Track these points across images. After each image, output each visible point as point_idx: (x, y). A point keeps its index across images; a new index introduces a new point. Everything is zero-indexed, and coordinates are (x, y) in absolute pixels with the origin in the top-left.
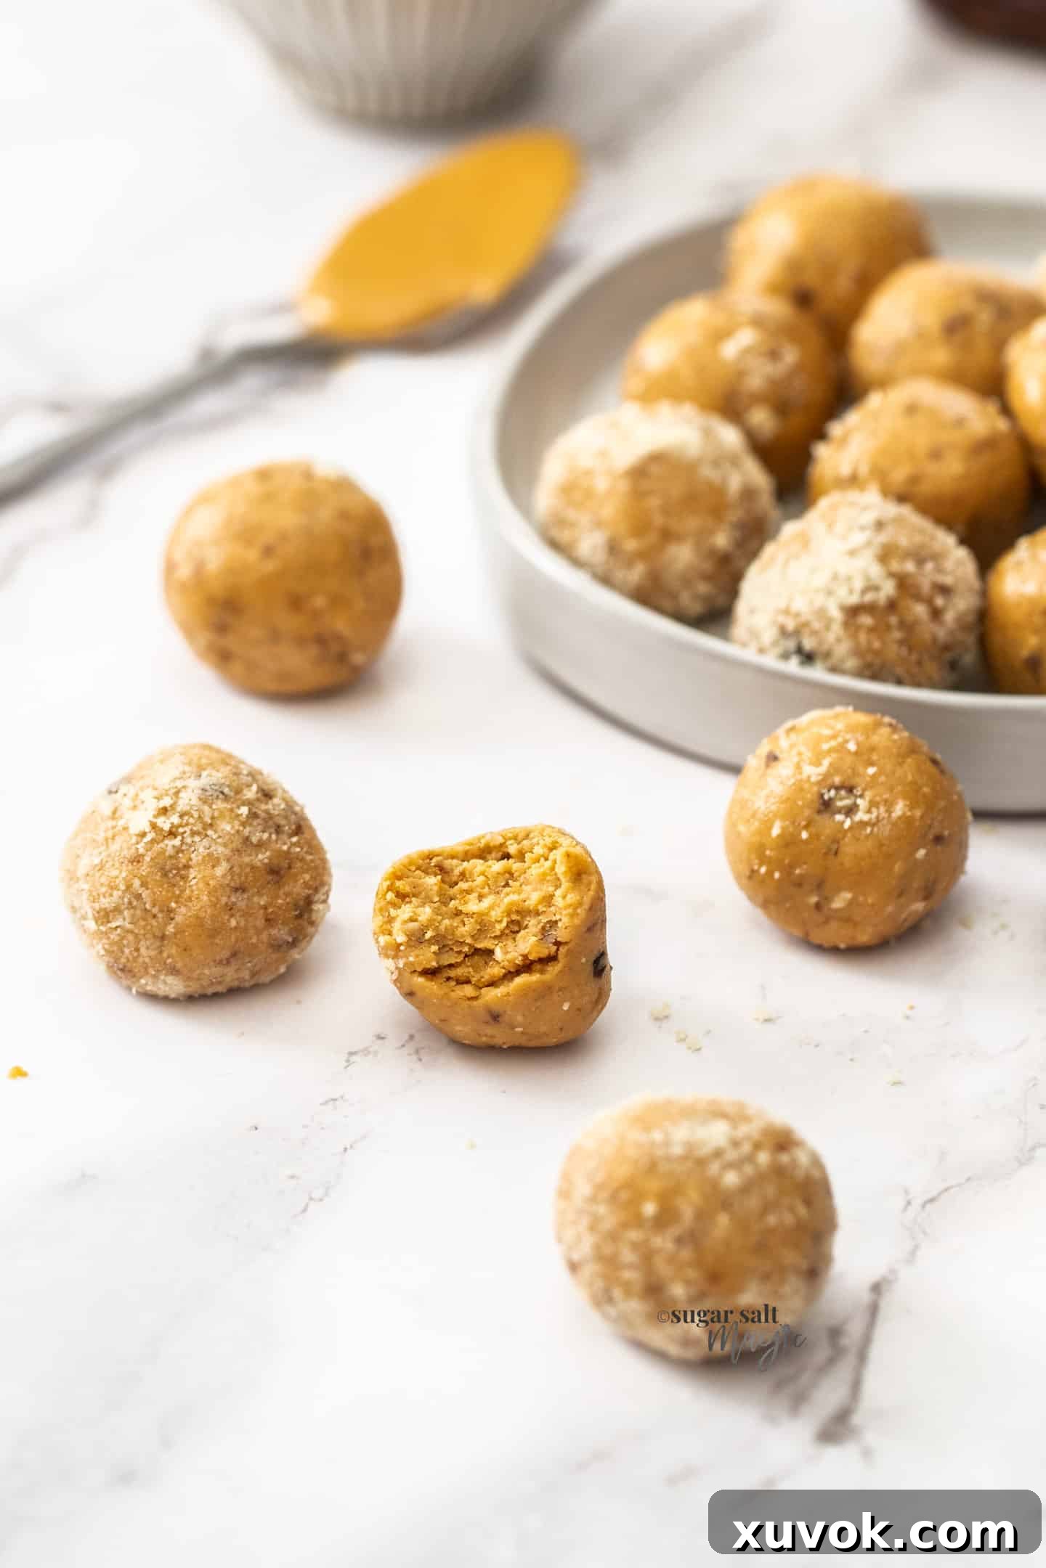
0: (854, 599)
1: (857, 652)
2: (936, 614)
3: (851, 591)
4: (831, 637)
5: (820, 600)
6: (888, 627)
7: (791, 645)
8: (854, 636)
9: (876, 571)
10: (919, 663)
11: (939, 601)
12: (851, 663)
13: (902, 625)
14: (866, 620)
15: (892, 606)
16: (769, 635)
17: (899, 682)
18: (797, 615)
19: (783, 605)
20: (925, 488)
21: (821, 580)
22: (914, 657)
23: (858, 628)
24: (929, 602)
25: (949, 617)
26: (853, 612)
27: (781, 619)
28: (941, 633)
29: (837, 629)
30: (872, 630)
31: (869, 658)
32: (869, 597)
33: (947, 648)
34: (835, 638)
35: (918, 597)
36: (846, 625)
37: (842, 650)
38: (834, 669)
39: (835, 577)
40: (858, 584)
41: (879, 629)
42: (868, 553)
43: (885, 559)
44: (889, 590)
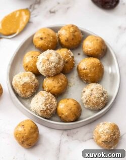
3: (41, 109)
4: (38, 112)
5: (38, 109)
7: (34, 111)
8: (41, 113)
9: (44, 107)
10: (48, 116)
13: (46, 112)
15: (45, 110)
18: (35, 109)
20: (52, 90)
21: (38, 106)
24: (50, 110)
25: (52, 111)
26: (41, 111)
28: (51, 113)
31: (42, 115)
32: (43, 110)
35: (48, 109)
38: (38, 115)
39: (40, 107)
41: (44, 113)
42: (43, 105)
43: (45, 105)
44: (45, 109)
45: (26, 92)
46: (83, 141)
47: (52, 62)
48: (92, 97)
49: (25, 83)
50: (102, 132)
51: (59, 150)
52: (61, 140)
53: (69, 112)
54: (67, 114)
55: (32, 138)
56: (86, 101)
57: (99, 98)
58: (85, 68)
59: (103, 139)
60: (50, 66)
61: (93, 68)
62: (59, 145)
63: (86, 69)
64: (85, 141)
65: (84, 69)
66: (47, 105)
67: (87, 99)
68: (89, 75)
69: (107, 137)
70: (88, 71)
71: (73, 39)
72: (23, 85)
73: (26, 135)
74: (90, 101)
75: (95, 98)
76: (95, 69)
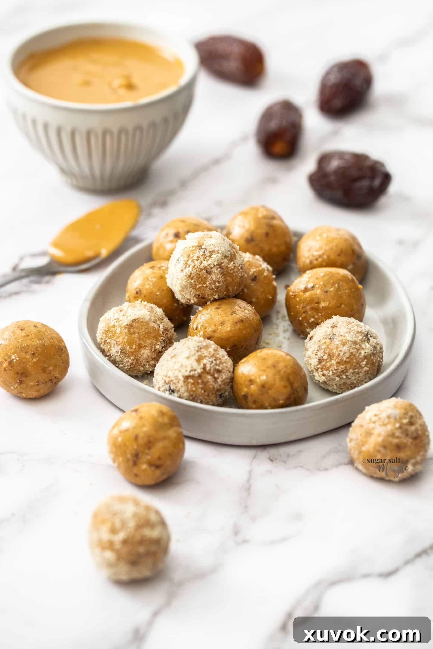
0: (187, 374)
1: (187, 391)
2: (216, 379)
3: (186, 371)
4: (179, 385)
5: (176, 373)
6: (198, 383)
7: (167, 387)
8: (187, 386)
9: (195, 365)
10: (208, 395)
11: (216, 375)
12: (186, 394)
13: (203, 382)
14: (191, 381)
15: (200, 376)
16: (161, 383)
17: (201, 402)
18: (169, 377)
19: (165, 374)
20: (217, 335)
21: (177, 366)
22: (206, 394)
23: (188, 383)
24: (213, 375)
25: (219, 380)
26: (187, 378)
27: (165, 378)
28: (216, 386)
29: (181, 383)
30: (192, 384)
31: (192, 393)
32: (192, 373)
33: (218, 390)
34: (180, 386)
35: (209, 373)
36: (184, 382)
37: (183, 390)
38: (180, 397)
39: (182, 366)
40: (189, 369)
41: (195, 384)
42: (193, 358)
43: (199, 360)
44: (199, 371)
45: (140, 347)
46: (319, 470)
47: (211, 252)
48: (336, 342)
49: (134, 321)
50: (374, 419)
51: (248, 489)
52: (250, 472)
53: (271, 372)
54: (264, 378)
55: (164, 438)
56: (320, 361)
57: (355, 343)
58: (310, 286)
59: (379, 435)
60: (205, 263)
61: (333, 284)
62: (248, 481)
63: (313, 287)
64: (326, 469)
65: (306, 290)
66: (205, 361)
67: (320, 354)
68: (323, 304)
69: (389, 427)
70: (318, 292)
71: (267, 235)
72: (130, 326)
73: (145, 429)
74: (331, 356)
75: (344, 344)
76: (338, 289)
